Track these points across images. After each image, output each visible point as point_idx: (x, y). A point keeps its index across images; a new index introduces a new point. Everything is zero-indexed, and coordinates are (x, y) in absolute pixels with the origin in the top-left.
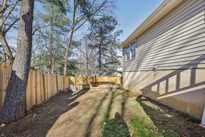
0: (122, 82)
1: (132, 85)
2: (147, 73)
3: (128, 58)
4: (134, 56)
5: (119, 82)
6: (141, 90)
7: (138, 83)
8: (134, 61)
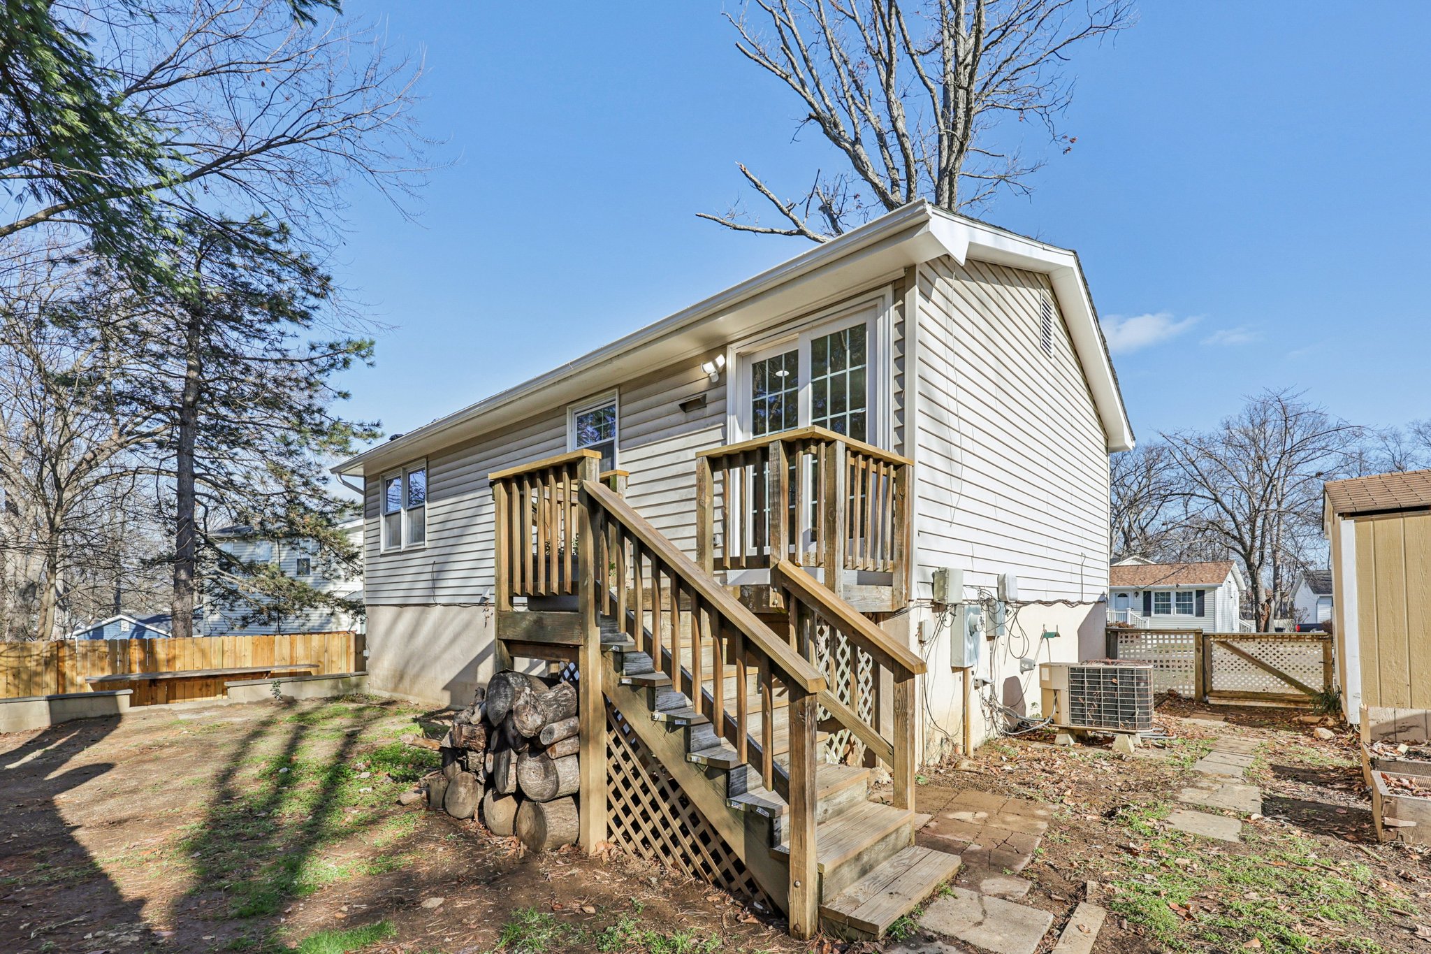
0: (361, 664)
1: (412, 671)
2: (465, 614)
3: (395, 539)
4: (418, 535)
5: (346, 666)
6: (445, 688)
7: (437, 658)
8: (417, 560)
